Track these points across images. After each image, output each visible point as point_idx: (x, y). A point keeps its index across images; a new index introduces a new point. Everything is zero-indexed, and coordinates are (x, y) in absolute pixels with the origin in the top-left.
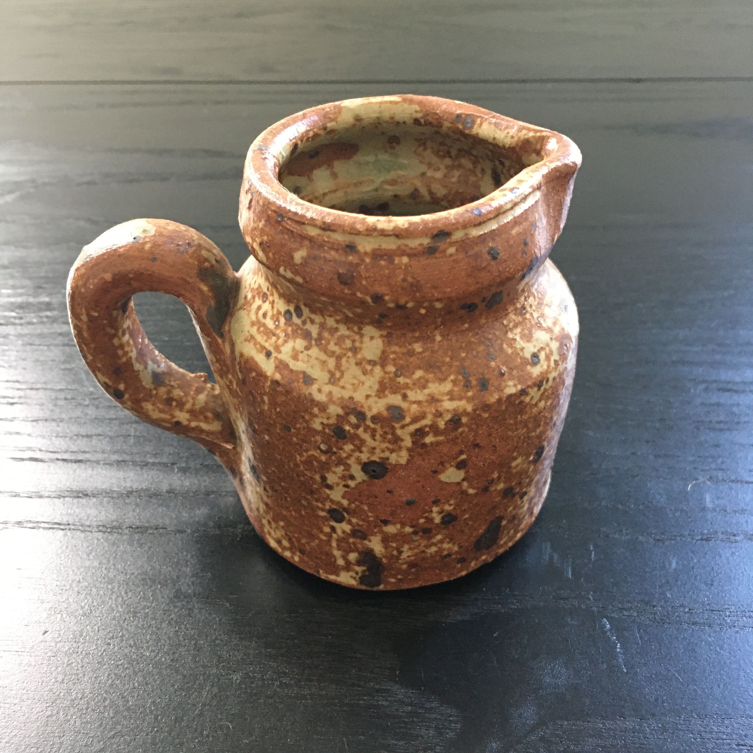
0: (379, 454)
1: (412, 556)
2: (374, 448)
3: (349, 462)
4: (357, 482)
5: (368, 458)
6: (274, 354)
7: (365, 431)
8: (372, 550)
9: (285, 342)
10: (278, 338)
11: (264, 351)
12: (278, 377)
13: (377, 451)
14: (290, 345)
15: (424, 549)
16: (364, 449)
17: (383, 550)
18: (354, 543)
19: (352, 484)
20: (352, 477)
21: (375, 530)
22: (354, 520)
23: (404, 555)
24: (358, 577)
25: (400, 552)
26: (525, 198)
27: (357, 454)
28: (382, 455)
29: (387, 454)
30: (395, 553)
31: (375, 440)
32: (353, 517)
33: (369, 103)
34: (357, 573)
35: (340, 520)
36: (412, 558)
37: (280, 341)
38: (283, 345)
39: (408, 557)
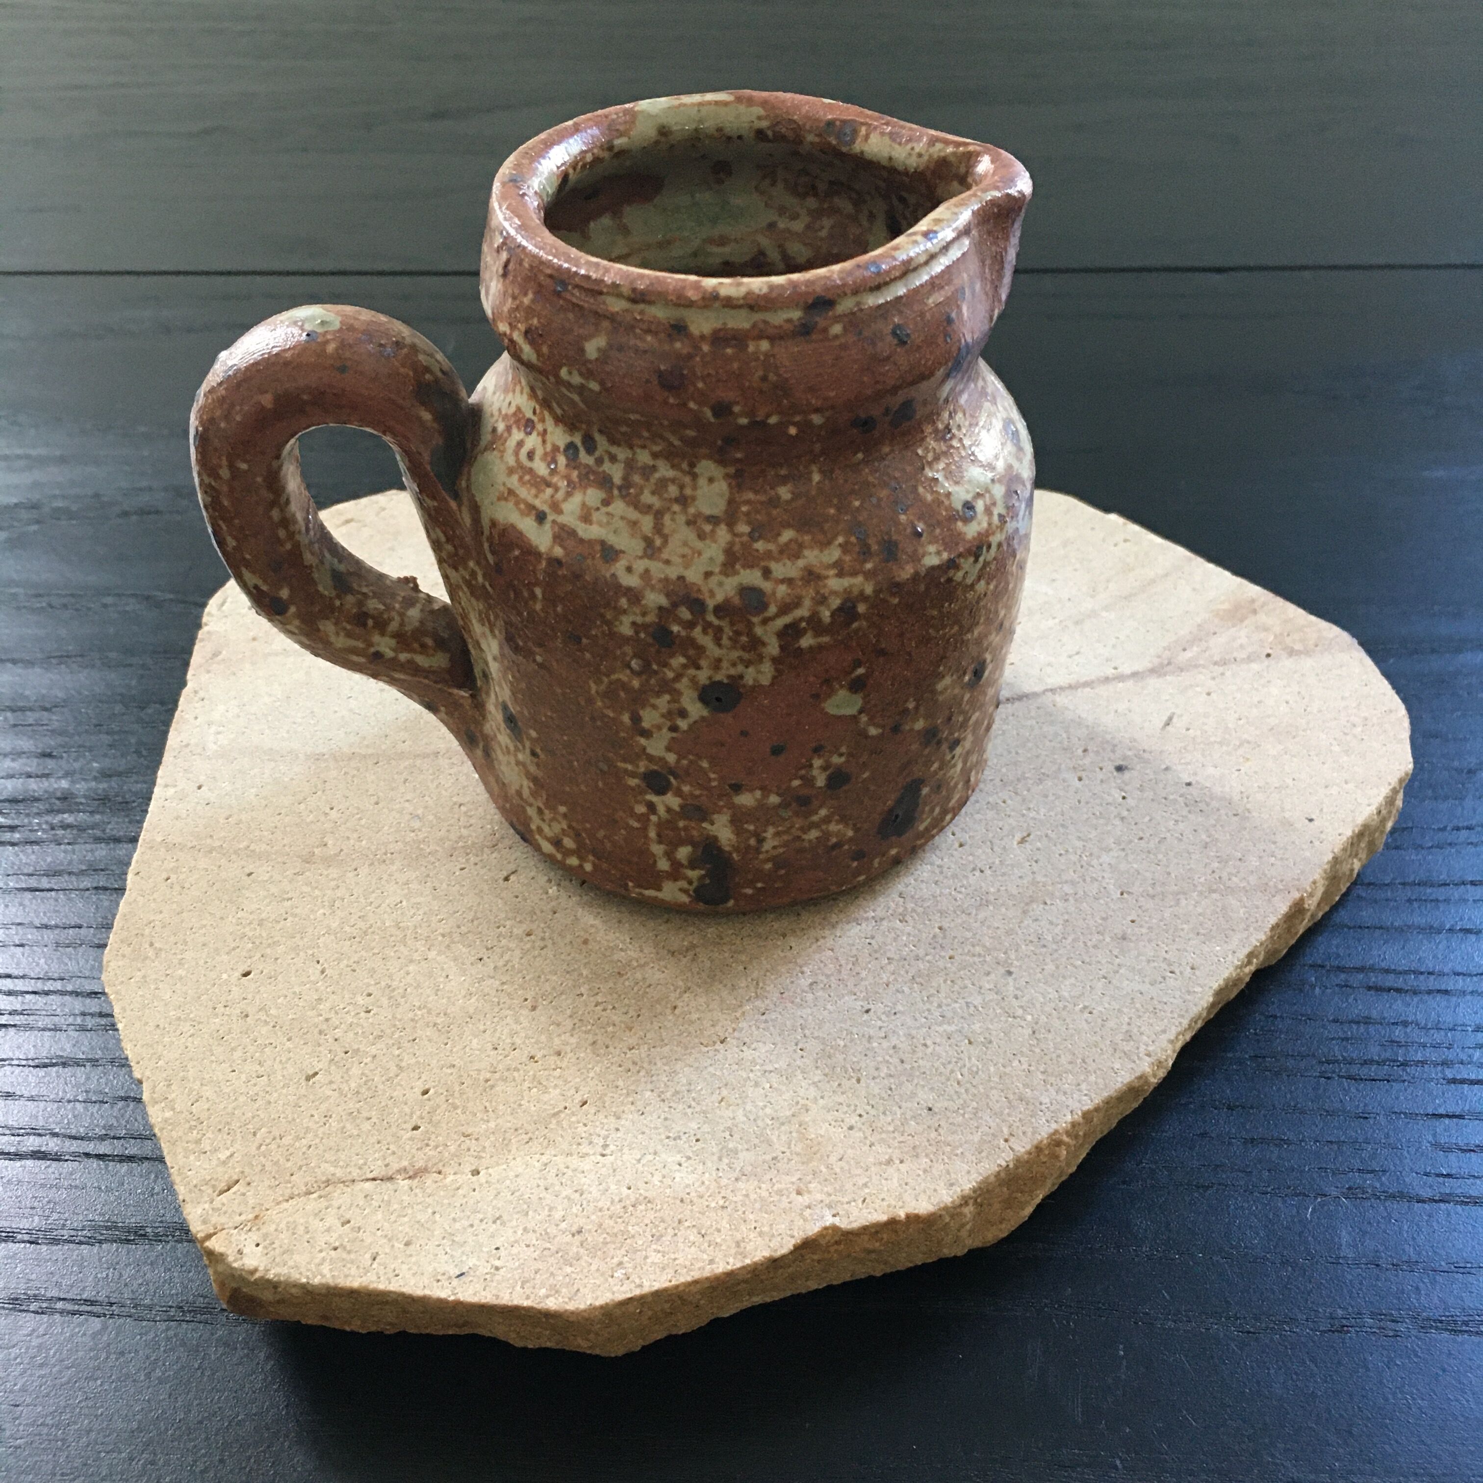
0: (728, 669)
1: (781, 846)
2: (719, 660)
3: (677, 686)
4: (691, 720)
5: (710, 678)
6: (550, 517)
7: (705, 631)
8: (716, 839)
9: (569, 495)
10: (557, 489)
11: (534, 512)
12: (558, 552)
13: (725, 664)
14: (577, 498)
15: (799, 833)
16: (703, 663)
17: (732, 837)
18: (686, 829)
19: (683, 724)
20: (683, 714)
21: (721, 803)
22: (686, 789)
23: (767, 846)
24: (692, 888)
25: (761, 841)
26: (946, 248)
27: (692, 672)
28: (732, 672)
29: (740, 668)
30: (753, 842)
31: (720, 646)
32: (683, 782)
33: (680, 105)
34: (690, 883)
35: (661, 791)
36: (781, 850)
37: (560, 495)
38: (565, 500)
39: (774, 847)
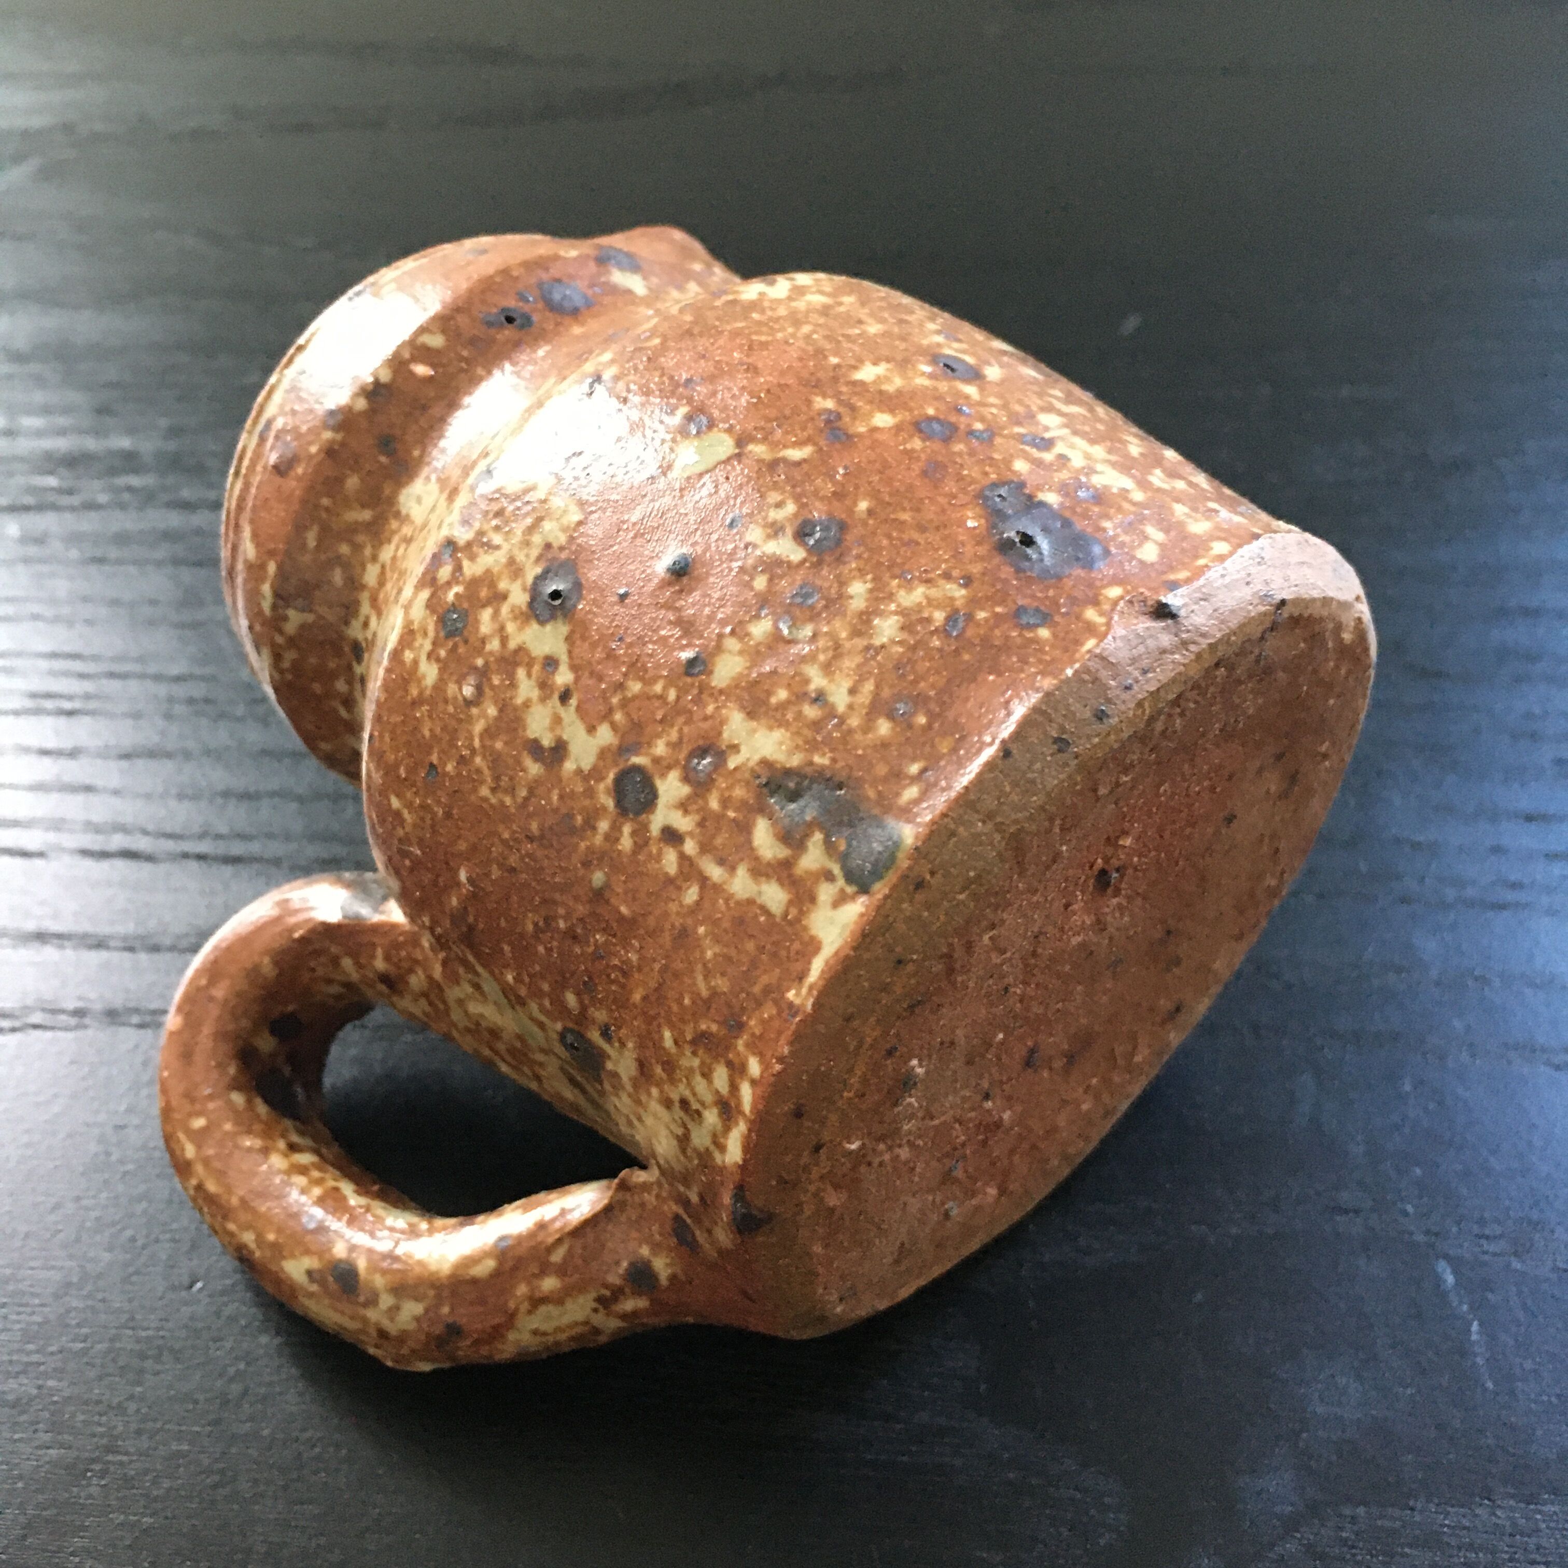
0: (527, 556)
1: (861, 680)
2: (511, 561)
3: (512, 645)
4: (564, 658)
5: (524, 589)
7: (472, 558)
8: (765, 763)
13: (520, 557)
16: (503, 585)
17: (778, 734)
18: (725, 802)
19: (563, 677)
20: (551, 663)
21: (710, 709)
22: (660, 748)
23: (840, 698)
24: (841, 882)
25: (820, 698)
27: (505, 609)
28: (535, 552)
29: (537, 539)
30: (811, 712)
31: (498, 547)
32: (649, 744)
34: (829, 877)
35: (649, 800)
36: (869, 687)
39: (852, 691)
